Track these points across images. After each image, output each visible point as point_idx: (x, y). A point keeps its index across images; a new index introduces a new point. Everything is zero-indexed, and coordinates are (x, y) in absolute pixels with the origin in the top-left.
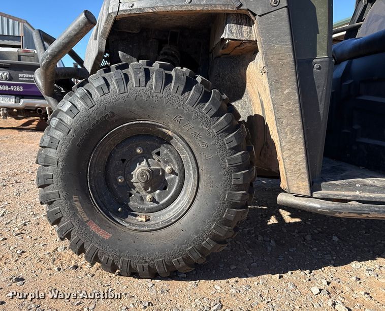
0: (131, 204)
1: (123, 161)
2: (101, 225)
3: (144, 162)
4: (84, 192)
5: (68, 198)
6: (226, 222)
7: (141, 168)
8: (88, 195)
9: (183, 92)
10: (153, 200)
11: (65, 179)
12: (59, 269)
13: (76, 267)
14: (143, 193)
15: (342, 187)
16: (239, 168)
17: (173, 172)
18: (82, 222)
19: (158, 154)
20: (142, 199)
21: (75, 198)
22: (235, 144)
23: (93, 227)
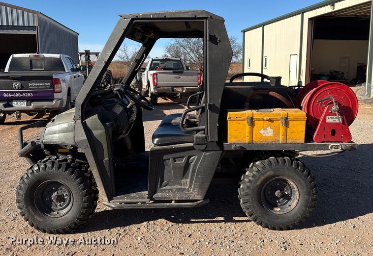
0: (52, 207)
1: (49, 192)
2: (39, 216)
3: (56, 193)
4: (32, 205)
5: (27, 207)
6: (82, 214)
7: (55, 194)
8: (34, 206)
9: (65, 171)
10: (60, 206)
11: (25, 200)
12: (26, 233)
13: (32, 232)
14: (57, 203)
15: (120, 198)
16: (85, 195)
17: (67, 195)
18: (32, 215)
19: (61, 189)
20: (56, 205)
21: (29, 207)
22: (83, 188)
23: (36, 217)
